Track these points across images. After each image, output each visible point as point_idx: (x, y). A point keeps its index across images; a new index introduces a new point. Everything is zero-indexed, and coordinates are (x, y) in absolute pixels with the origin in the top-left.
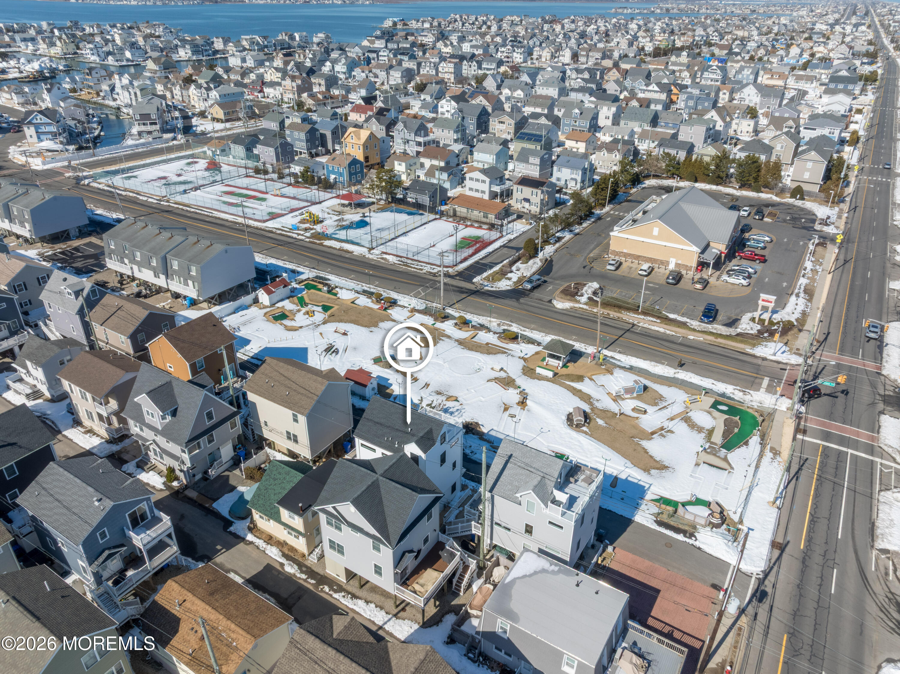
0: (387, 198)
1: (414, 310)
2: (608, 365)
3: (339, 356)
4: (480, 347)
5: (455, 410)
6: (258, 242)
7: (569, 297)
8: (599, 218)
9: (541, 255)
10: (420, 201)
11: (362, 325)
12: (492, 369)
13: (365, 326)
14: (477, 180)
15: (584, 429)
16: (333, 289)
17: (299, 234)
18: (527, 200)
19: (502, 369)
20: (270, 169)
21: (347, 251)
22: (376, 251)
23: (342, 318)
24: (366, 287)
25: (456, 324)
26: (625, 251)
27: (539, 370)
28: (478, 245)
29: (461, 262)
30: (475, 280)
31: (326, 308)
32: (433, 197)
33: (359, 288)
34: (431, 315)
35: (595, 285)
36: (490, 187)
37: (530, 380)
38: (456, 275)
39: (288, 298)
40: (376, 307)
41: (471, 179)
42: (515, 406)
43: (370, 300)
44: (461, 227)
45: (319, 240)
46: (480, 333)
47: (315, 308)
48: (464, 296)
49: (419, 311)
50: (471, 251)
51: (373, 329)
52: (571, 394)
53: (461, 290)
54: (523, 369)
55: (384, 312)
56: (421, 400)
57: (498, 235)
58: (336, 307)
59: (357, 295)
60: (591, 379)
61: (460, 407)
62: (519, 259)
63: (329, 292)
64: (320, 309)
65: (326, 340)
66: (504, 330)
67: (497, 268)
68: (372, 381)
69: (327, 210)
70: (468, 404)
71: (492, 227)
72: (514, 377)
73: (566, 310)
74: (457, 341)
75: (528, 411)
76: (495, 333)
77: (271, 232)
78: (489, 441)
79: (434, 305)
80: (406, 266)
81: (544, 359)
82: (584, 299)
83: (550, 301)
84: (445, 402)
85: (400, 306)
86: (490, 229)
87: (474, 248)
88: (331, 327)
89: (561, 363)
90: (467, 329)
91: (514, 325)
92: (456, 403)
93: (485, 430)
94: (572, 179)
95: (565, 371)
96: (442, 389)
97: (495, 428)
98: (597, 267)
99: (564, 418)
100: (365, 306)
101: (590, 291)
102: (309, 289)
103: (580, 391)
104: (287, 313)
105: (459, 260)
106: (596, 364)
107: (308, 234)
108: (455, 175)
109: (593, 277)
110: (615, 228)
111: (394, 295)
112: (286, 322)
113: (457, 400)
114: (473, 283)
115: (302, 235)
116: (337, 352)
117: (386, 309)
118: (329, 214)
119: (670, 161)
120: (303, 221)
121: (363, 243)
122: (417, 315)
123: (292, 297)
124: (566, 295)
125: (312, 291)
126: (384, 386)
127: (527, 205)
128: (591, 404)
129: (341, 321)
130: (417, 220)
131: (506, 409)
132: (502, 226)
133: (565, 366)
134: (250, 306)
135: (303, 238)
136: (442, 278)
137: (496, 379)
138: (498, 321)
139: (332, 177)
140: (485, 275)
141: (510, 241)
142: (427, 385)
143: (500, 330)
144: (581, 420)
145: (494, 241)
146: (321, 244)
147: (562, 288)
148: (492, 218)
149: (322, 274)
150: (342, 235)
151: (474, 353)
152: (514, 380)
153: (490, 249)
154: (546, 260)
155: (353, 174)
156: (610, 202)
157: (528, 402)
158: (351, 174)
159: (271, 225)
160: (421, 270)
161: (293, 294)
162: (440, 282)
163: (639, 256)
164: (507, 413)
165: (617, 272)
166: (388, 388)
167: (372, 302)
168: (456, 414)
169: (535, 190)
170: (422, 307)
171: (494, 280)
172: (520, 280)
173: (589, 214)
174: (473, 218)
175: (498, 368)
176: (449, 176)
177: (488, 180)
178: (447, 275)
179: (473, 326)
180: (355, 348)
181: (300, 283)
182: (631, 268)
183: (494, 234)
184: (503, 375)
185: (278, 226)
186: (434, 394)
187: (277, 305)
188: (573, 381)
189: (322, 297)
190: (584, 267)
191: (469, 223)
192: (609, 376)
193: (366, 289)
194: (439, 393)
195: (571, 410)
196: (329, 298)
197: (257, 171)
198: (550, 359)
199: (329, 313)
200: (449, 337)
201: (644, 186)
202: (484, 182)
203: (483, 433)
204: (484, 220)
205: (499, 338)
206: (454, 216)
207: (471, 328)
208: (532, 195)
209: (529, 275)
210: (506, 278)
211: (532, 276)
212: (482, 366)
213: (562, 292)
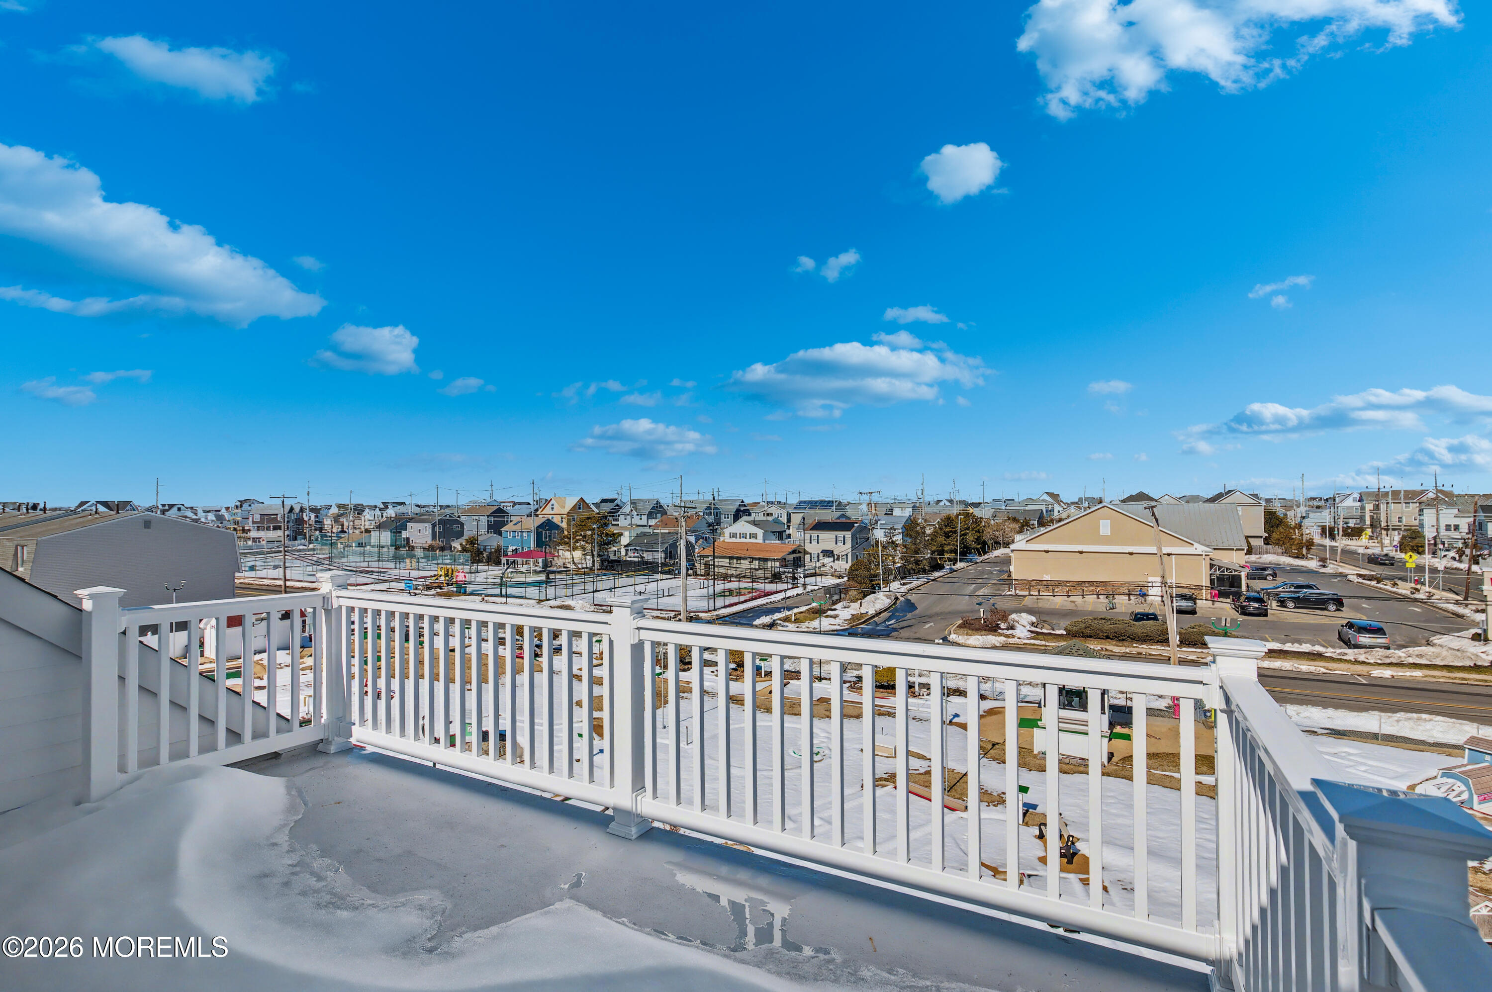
7: (982, 633)
8: (954, 572)
9: (884, 592)
10: (647, 558)
14: (743, 536)
18: (828, 553)
22: (551, 602)
26: (1047, 577)
28: (753, 594)
29: (725, 607)
30: (758, 622)
32: (670, 553)
35: (1028, 617)
44: (718, 582)
45: (448, 596)
46: (791, 682)
50: (743, 598)
57: (790, 586)
62: (842, 599)
67: (799, 610)
71: (775, 579)
82: (1019, 633)
86: (774, 582)
87: (748, 596)
98: (1004, 603)
101: (1025, 624)
104: (256, 669)
108: (707, 540)
121: (529, 595)
124: (975, 631)
127: (828, 561)
132: (794, 578)
137: (893, 776)
139: (511, 548)
140: (779, 615)
141: (814, 590)
145: (783, 591)
147: (957, 624)
148: (774, 566)
150: (494, 591)
151: (786, 717)
153: (779, 596)
154: (896, 598)
156: (961, 560)
158: (540, 542)
159: (366, 588)
163: (1080, 583)
169: (840, 534)
171: (798, 621)
172: (856, 617)
174: (740, 572)
176: (697, 540)
177: (757, 533)
178: (693, 619)
179: (769, 673)
182: (1073, 602)
183: (781, 585)
185: (383, 588)
190: (979, 604)
191: (733, 579)
202: (751, 536)
204: (761, 573)
205: (851, 688)
206: (707, 574)
207: (765, 676)
208: (836, 544)
209: (872, 612)
210: (827, 617)
211: (878, 614)
212: (824, 745)
213: (960, 626)
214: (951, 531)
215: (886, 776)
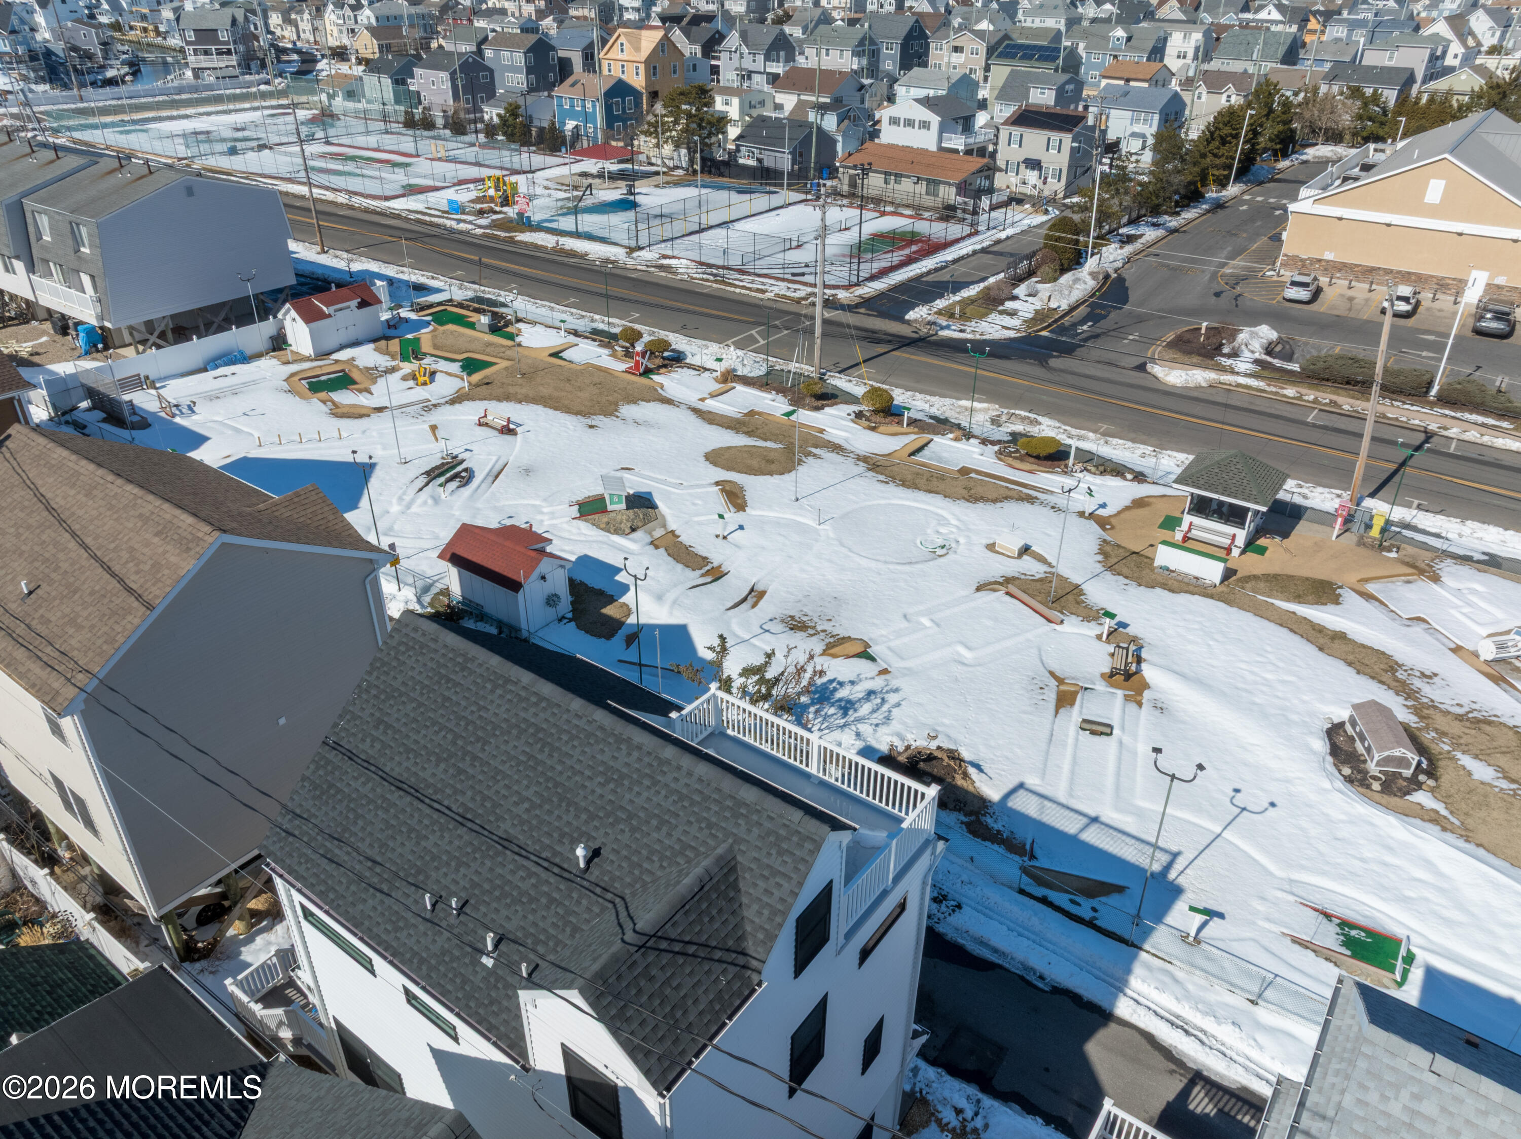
0: (692, 161)
1: (730, 377)
2: (1410, 550)
3: (467, 491)
4: (942, 478)
5: (857, 692)
6: (354, 233)
7: (1195, 359)
8: (1219, 206)
9: (1091, 264)
10: (768, 162)
11: (568, 410)
12: (991, 547)
13: (577, 413)
14: (909, 123)
15: (1421, 797)
16: (508, 323)
17: (459, 221)
18: (1034, 164)
19: (1025, 550)
20: (440, 122)
21: (572, 254)
22: (645, 255)
23: (511, 390)
24: (601, 322)
25: (859, 415)
26: (1329, 256)
27: (1166, 557)
28: (914, 248)
29: (873, 278)
30: (911, 315)
31: (471, 366)
32: (799, 155)
33: (582, 325)
34: (781, 390)
35: (1267, 333)
36: (940, 140)
37: (1135, 591)
38: (857, 306)
39: (375, 340)
40: (619, 366)
41: (894, 121)
42: (1101, 686)
43: (606, 351)
44: (867, 215)
45: (509, 230)
46: (937, 439)
47: (442, 365)
48: (881, 349)
49: (747, 381)
50: (898, 257)
51: (598, 420)
52: (1311, 650)
53: (872, 337)
54: (1102, 552)
55: (643, 381)
56: (723, 649)
57: (967, 230)
58: (504, 364)
59: (572, 339)
60: (1368, 597)
61: (878, 683)
62: (1030, 274)
63: (494, 329)
64: (455, 368)
65: (442, 443)
66: (1015, 437)
67: (971, 292)
68: (545, 566)
69: (546, 183)
70: (909, 672)
71: (948, 213)
72: (1076, 579)
73: (1199, 388)
74: (862, 459)
75: (1159, 708)
76: (985, 442)
77: (398, 217)
78: (1013, 846)
79: (793, 366)
80: (723, 282)
81: (1171, 523)
82: (1242, 365)
83: (1142, 368)
84: (820, 662)
85: (691, 367)
86: (945, 218)
87: (907, 251)
88: (471, 411)
89: (1241, 536)
90: (896, 428)
91: (1045, 421)
92: (862, 666)
93: (992, 792)
94: (1134, 135)
95: (1252, 564)
96: (811, 611)
97: (1032, 781)
98: (1252, 296)
99: (1321, 746)
100: (588, 364)
101: (1257, 346)
102: (441, 323)
103: (1340, 636)
104: (355, 375)
105: (864, 274)
106: (1361, 543)
107: (483, 222)
108: (855, 120)
109: (1255, 317)
110: (1304, 192)
111: (679, 342)
112: (344, 397)
113: (865, 655)
114: (908, 322)
115: (470, 223)
116: (465, 478)
117: (647, 372)
118: (547, 188)
119: (1365, 104)
120: (478, 200)
121: (615, 237)
122: (740, 388)
123: (387, 338)
124: (1189, 353)
125: (451, 327)
126: (600, 593)
127: (1032, 177)
128: (1404, 690)
129: (507, 398)
130: (761, 201)
131: (1065, 699)
132: (975, 213)
133: (1250, 545)
134: (259, 356)
135: (470, 227)
136: (818, 309)
137: (1008, 581)
138: (993, 409)
139: (570, 125)
140: (940, 304)
141: (998, 242)
142: (755, 595)
143: (1002, 433)
144: (1403, 762)
145: (957, 241)
146: (512, 241)
147: (1171, 336)
148: (949, 194)
149: (490, 293)
150: (567, 223)
151: (921, 495)
152: (1077, 590)
153: (948, 255)
154: (1107, 277)
155: (618, 118)
156: (1238, 179)
157: (1148, 672)
158: (610, 118)
159: (398, 205)
160: (763, 292)
161: (392, 332)
162: (813, 318)
163: (1372, 270)
164: (1075, 715)
165: (1314, 307)
166: (611, 600)
167: (614, 355)
168: (865, 709)
169: (1055, 136)
170: (759, 371)
171: (964, 317)
172: (1040, 316)
173: (1192, 196)
174: (900, 198)
175: (1015, 547)
176: (840, 122)
177: (935, 120)
178: (829, 304)
179: (913, 422)
180: (527, 471)
181: (422, 309)
182: (1351, 299)
183: (955, 230)
184: (1031, 567)
185: (420, 207)
186: (777, 627)
187: (335, 356)
188: (1299, 598)
189: (473, 340)
190: (1217, 295)
191: (889, 209)
192: (1424, 586)
193: (601, 326)
194: (797, 625)
195: (1342, 714)
196: (489, 344)
197: (410, 123)
198: (1198, 521)
199: (476, 377)
200: (837, 448)
201: (1304, 157)
202: (925, 125)
203: (983, 803)
204: (929, 201)
205: (1000, 454)
206: (852, 195)
207: (908, 425)
208: (1048, 150)
209: (1064, 306)
210: (1001, 313)
211: (1072, 309)
212: (952, 536)
213: (1172, 345)
214: (1231, 135)
215: (1001, 580)
